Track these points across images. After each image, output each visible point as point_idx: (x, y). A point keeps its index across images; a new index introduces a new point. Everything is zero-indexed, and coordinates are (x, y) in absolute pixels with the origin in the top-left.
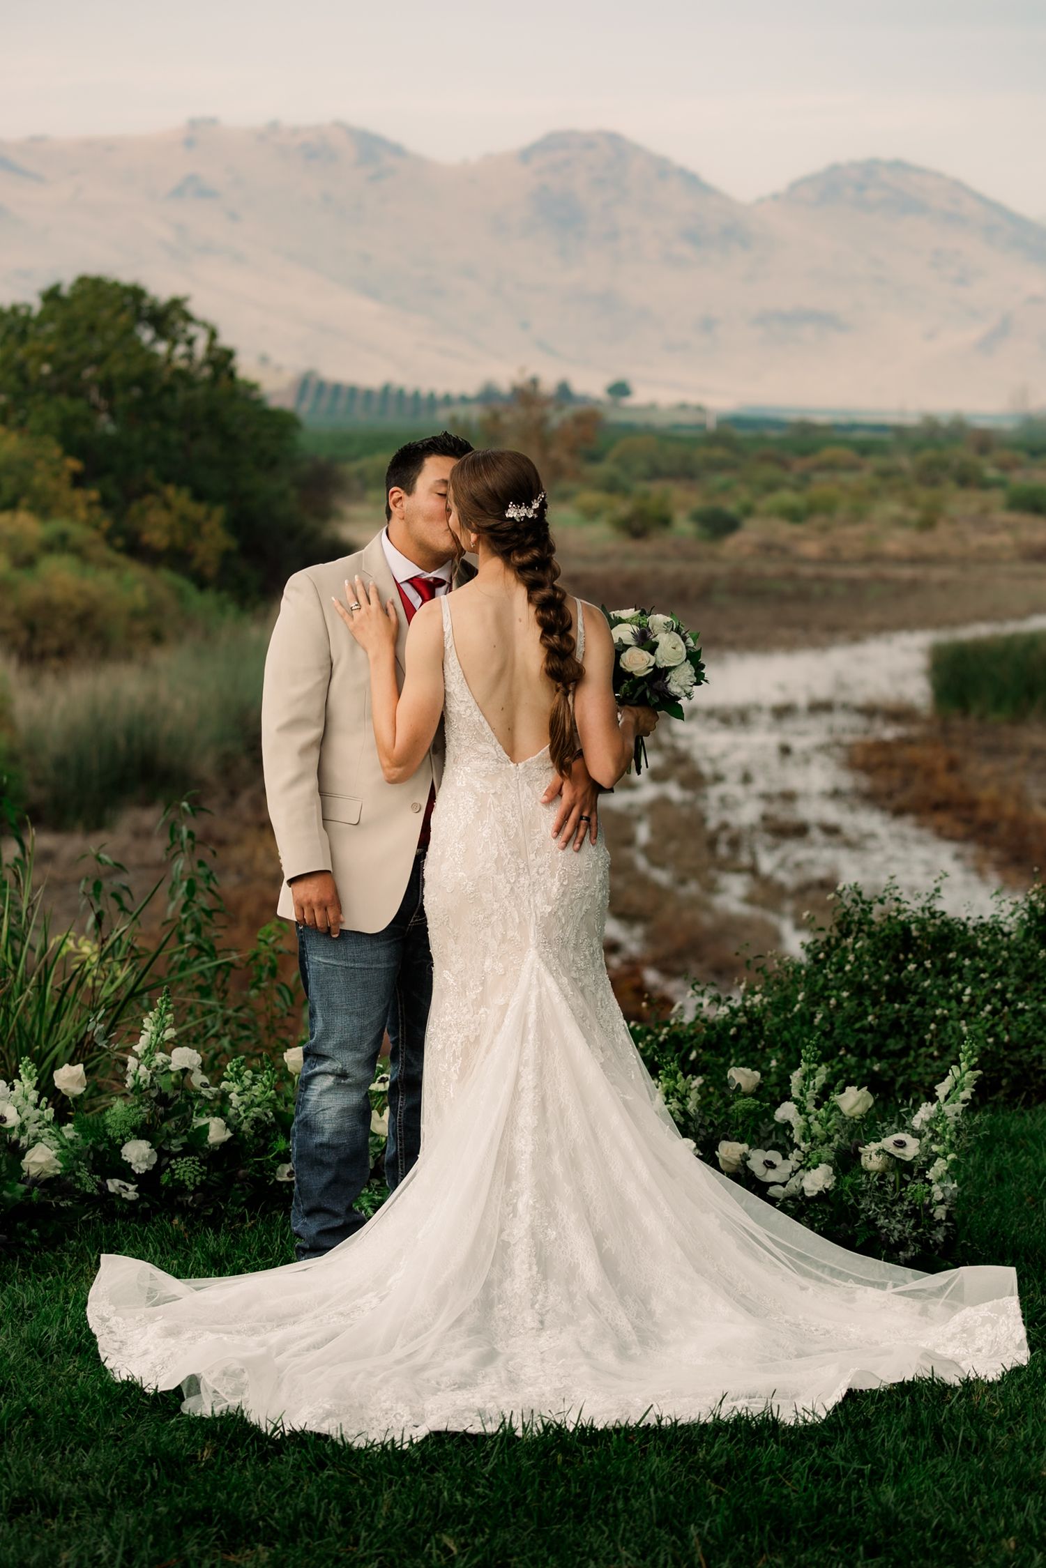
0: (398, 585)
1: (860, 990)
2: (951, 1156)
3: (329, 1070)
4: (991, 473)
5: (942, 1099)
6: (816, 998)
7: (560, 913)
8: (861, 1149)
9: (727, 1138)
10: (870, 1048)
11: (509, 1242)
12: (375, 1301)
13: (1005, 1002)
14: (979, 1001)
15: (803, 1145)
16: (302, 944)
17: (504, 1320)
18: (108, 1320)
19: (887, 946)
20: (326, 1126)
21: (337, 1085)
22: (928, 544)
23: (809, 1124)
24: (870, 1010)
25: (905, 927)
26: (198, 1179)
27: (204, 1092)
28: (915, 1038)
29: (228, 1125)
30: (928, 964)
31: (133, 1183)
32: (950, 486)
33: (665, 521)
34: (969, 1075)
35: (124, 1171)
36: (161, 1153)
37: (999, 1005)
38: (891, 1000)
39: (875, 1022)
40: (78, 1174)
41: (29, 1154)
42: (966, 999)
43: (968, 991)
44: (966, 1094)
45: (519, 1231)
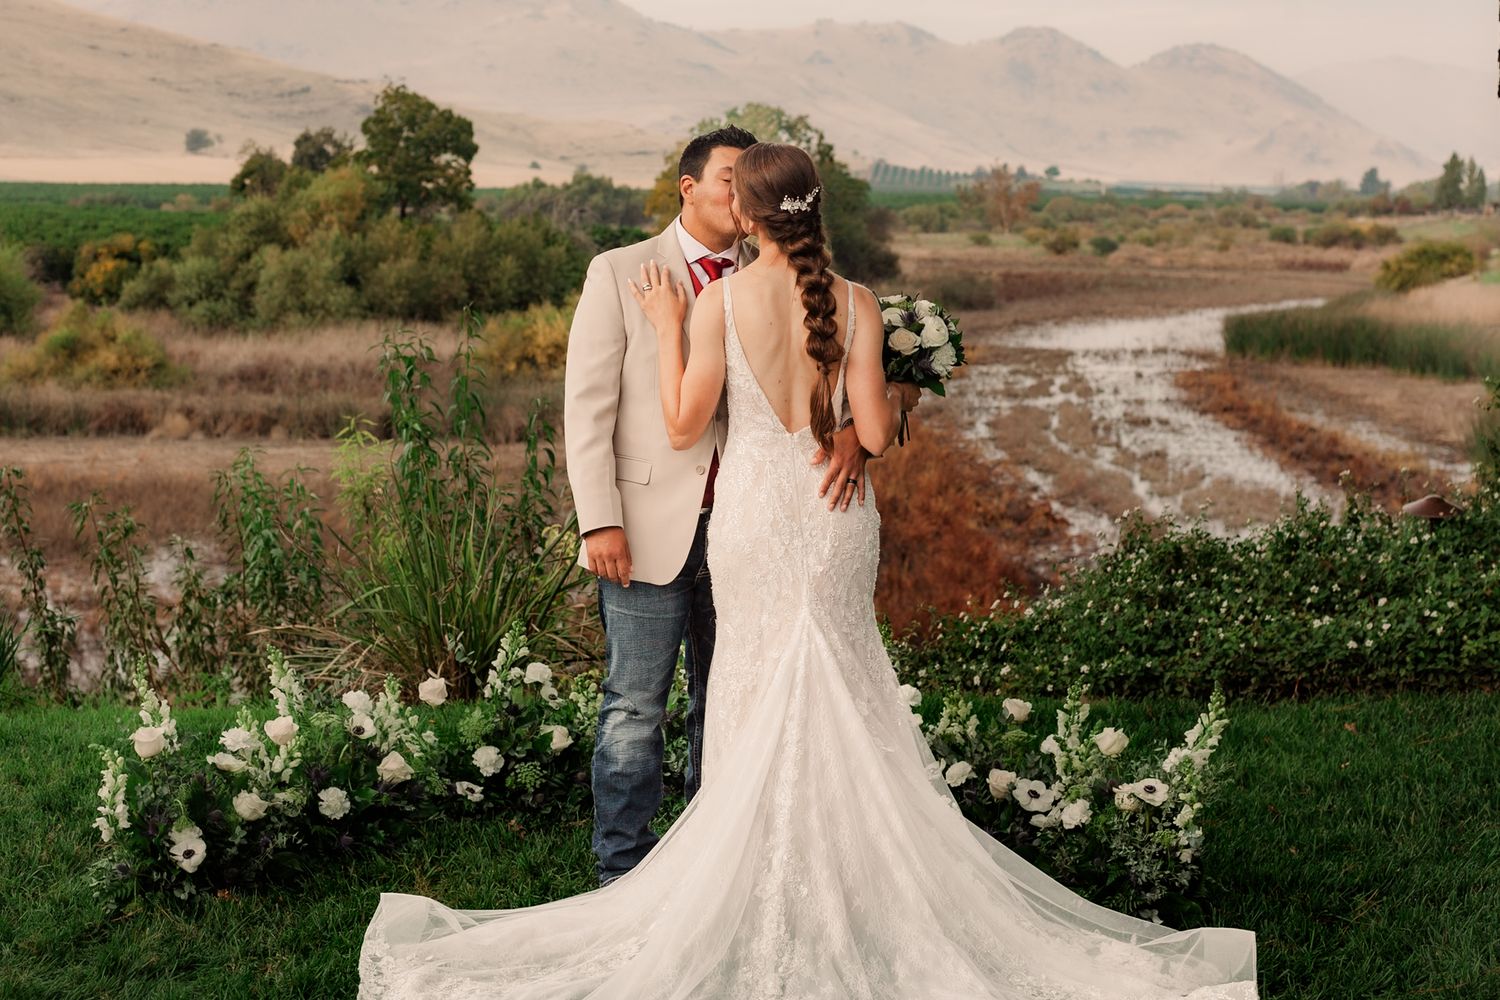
0: (688, 265)
1: (1139, 598)
2: (1197, 805)
3: (622, 707)
4: (1262, 220)
5: (1190, 744)
6: (1103, 606)
7: (831, 572)
8: (1115, 790)
9: (998, 766)
10: (1144, 647)
11: (761, 899)
12: (635, 948)
13: (1255, 613)
14: (1234, 612)
15: (1064, 778)
16: (601, 592)
17: (747, 985)
18: (379, 959)
19: (1162, 561)
20: (620, 757)
21: (629, 720)
22: (1224, 259)
23: (1070, 760)
24: (1146, 615)
25: (1178, 549)
26: (538, 782)
27: (552, 704)
28: (1182, 640)
29: (570, 733)
30: (1194, 577)
31: (480, 785)
32: (1238, 226)
33: (1076, 245)
34: (1216, 724)
35: (473, 775)
36: (508, 758)
37: (1250, 616)
38: (1163, 607)
39: (1150, 625)
40: (428, 778)
41: (385, 760)
42: (1223, 611)
43: (1225, 604)
44: (1213, 741)
45: (772, 886)
